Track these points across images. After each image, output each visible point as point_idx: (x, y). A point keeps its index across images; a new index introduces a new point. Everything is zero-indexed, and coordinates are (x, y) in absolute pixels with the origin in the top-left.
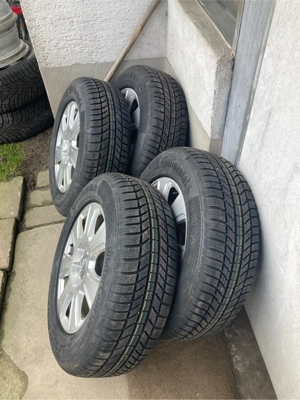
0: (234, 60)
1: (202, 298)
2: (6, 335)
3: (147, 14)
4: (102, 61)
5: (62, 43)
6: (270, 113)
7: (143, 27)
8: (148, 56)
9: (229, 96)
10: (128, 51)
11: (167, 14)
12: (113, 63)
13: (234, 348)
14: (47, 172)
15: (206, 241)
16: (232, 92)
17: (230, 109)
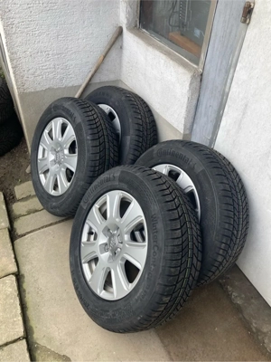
0: (202, 75)
1: (224, 241)
2: (35, 330)
3: (108, 47)
4: (70, 85)
5: (38, 72)
6: (246, 105)
7: (104, 57)
8: (107, 80)
9: (198, 100)
10: (92, 76)
11: (121, 48)
12: (80, 86)
13: (229, 288)
14: (30, 183)
15: (220, 199)
16: (201, 98)
17: (199, 110)
